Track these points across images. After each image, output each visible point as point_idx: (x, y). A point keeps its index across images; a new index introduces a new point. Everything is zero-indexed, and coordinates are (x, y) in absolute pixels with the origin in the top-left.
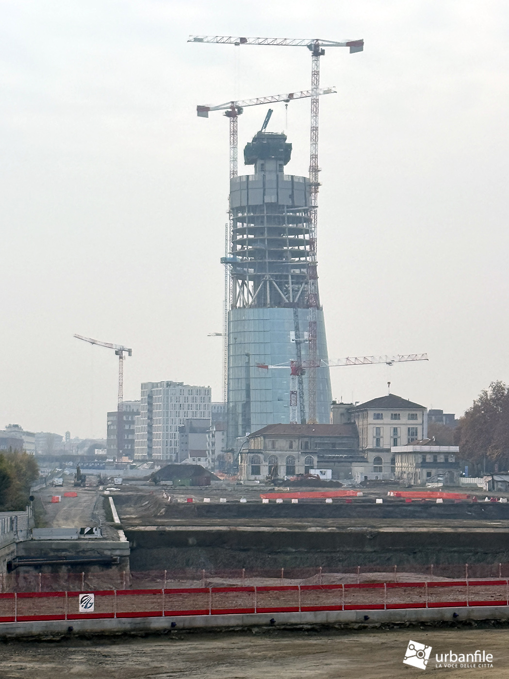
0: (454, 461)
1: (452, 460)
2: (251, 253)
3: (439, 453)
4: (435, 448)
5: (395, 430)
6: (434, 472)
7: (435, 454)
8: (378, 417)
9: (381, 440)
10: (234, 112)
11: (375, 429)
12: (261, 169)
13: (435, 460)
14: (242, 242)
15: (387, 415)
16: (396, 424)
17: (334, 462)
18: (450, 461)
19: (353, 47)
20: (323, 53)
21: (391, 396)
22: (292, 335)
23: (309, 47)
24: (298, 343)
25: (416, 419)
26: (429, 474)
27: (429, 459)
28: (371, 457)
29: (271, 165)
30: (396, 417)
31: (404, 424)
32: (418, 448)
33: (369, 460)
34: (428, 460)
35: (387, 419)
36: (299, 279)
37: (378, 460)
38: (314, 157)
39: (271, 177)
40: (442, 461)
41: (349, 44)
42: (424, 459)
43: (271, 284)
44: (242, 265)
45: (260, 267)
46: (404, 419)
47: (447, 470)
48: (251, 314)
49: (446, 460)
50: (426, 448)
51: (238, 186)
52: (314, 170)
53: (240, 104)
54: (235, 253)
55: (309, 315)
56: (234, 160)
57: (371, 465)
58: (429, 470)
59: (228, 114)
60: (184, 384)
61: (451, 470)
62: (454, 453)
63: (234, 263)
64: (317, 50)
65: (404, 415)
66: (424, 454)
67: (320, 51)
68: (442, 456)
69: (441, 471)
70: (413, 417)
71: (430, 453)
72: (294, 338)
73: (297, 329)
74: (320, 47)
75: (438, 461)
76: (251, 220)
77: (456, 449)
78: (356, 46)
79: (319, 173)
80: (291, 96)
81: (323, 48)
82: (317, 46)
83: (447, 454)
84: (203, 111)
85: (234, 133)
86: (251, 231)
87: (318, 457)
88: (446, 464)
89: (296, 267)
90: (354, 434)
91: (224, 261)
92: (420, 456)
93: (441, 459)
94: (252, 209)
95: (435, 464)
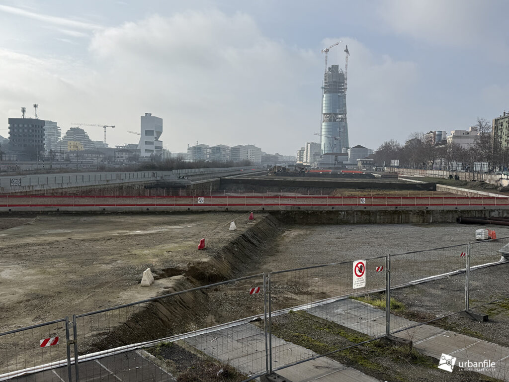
21: (359, 145)
24: (340, 131)
26: (364, 167)
30: (359, 151)
32: (362, 159)
43: (333, 115)
46: (361, 152)
47: (369, 165)
60: (316, 143)
62: (372, 161)
68: (369, 162)
71: (365, 161)
87: (337, 161)
92: (362, 161)
95: (366, 164)
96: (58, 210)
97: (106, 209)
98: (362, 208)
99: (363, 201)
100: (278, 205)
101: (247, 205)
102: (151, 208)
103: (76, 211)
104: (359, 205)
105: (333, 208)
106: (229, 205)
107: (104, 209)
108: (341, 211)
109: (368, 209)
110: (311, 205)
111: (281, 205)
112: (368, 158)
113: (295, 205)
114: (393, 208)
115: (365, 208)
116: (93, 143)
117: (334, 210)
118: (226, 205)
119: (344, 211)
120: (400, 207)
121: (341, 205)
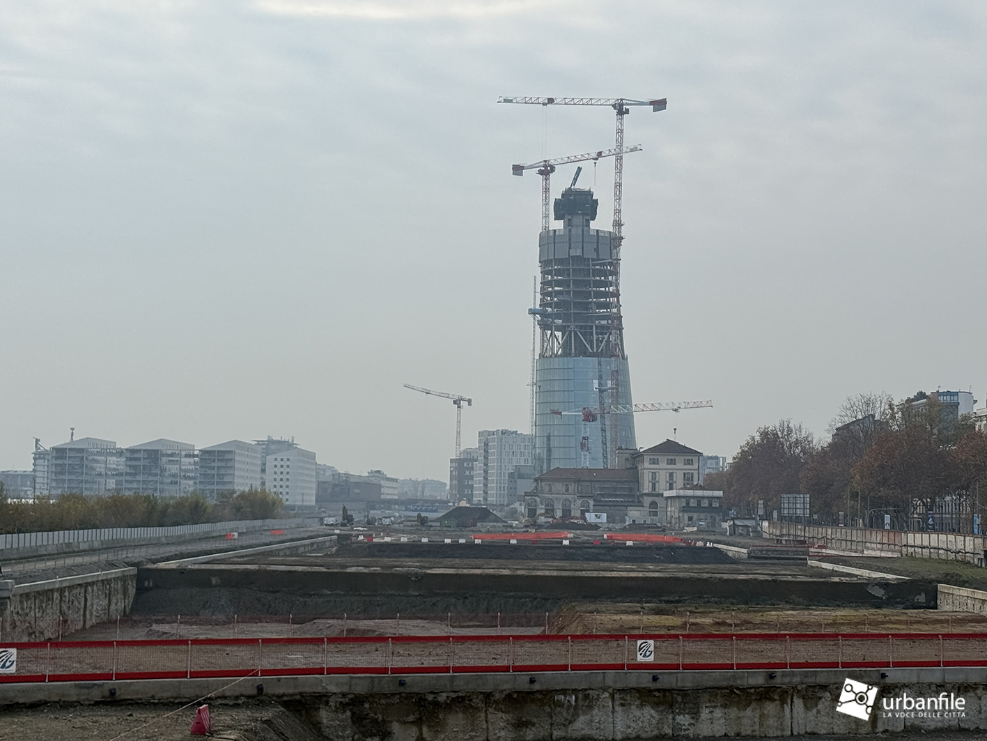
0: (718, 505)
1: (716, 504)
2: (557, 305)
3: (703, 498)
4: (699, 493)
5: (671, 475)
6: (695, 516)
7: (699, 499)
8: (654, 462)
9: (657, 484)
10: (547, 170)
11: (651, 474)
12: (569, 224)
13: (699, 504)
14: (550, 294)
15: (663, 460)
16: (653, 469)
17: (610, 506)
18: (714, 506)
19: (656, 106)
20: (627, 111)
21: (669, 442)
22: (596, 383)
23: (614, 106)
24: (601, 391)
25: (692, 464)
26: (690, 519)
27: (693, 503)
28: (647, 501)
29: (578, 220)
30: (672, 462)
31: (680, 469)
32: (683, 492)
33: (644, 505)
34: (691, 505)
35: (663, 465)
36: (603, 330)
37: (654, 504)
38: (618, 212)
39: (576, 231)
40: (707, 505)
41: (652, 103)
42: (688, 503)
43: (575, 333)
44: (549, 316)
45: (566, 318)
46: (680, 465)
47: (709, 515)
48: (556, 363)
49: (710, 504)
50: (690, 493)
51: (548, 239)
52: (618, 224)
53: (552, 162)
54: (543, 305)
55: (613, 364)
56: (547, 216)
57: (647, 509)
58: (691, 514)
59: (541, 172)
60: (518, 432)
61: (713, 515)
62: (719, 498)
63: (544, 314)
64: (621, 110)
65: (680, 460)
66: (688, 498)
67: (624, 110)
68: (706, 501)
69: (702, 516)
70: (690, 462)
71: (694, 497)
72: (597, 386)
73: (600, 378)
74: (624, 107)
75: (702, 506)
76: (558, 273)
77: (720, 493)
78: (659, 105)
79: (622, 227)
80: (600, 154)
81: (627, 107)
82: (621, 105)
83: (711, 498)
84: (518, 170)
85: (546, 190)
86: (558, 283)
87: (594, 500)
88: (710, 509)
89: (603, 318)
90: (636, 479)
91: (533, 312)
92: (684, 500)
93: (705, 503)
94: (560, 261)
95: (699, 509)
98: (644, 679)
100: (320, 671)
101: (195, 675)
104: (631, 667)
105: (532, 681)
106: (120, 676)
108: (564, 692)
110: (446, 670)
111: (331, 671)
112: (702, 488)
113: (384, 671)
114: (758, 679)
115: (655, 679)
117: (537, 686)
118: (108, 677)
119: (574, 691)
120: (784, 675)
121: (565, 668)
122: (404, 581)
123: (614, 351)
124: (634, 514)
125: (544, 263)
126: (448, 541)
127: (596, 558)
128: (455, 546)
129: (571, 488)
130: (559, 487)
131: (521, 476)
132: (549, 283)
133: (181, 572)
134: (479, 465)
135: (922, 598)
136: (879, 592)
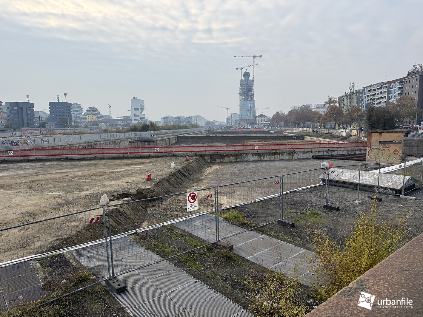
2: (243, 92)
4: (266, 123)
5: (262, 120)
7: (266, 124)
8: (259, 118)
9: (259, 121)
10: (242, 69)
12: (245, 78)
14: (242, 90)
15: (260, 117)
17: (252, 125)
21: (261, 114)
24: (250, 106)
26: (265, 127)
27: (265, 124)
28: (258, 124)
29: (247, 77)
30: (262, 118)
35: (260, 118)
36: (251, 96)
37: (259, 125)
38: (253, 76)
39: (246, 79)
41: (259, 56)
43: (246, 97)
44: (242, 94)
45: (245, 94)
46: (263, 118)
48: (243, 102)
50: (265, 123)
51: (242, 81)
52: (253, 78)
53: (242, 67)
54: (241, 92)
55: (252, 102)
56: (242, 77)
57: (258, 125)
59: (241, 69)
64: (254, 58)
65: (263, 117)
66: (264, 123)
70: (265, 118)
73: (250, 104)
76: (243, 86)
78: (261, 56)
80: (250, 65)
82: (254, 57)
83: (268, 123)
84: (237, 69)
85: (241, 72)
86: (243, 88)
87: (249, 124)
88: (268, 125)
89: (251, 94)
90: (256, 121)
91: (239, 93)
93: (267, 124)
94: (244, 84)
95: (266, 125)
96: (67, 158)
97: (97, 156)
98: (256, 152)
99: (256, 147)
100: (205, 151)
101: (186, 152)
102: (126, 155)
103: (78, 158)
104: (254, 150)
105: (238, 152)
106: (174, 152)
107: (96, 156)
108: (243, 154)
109: (260, 152)
110: (225, 151)
111: (207, 151)
113: (215, 151)
114: (274, 151)
115: (258, 152)
116: (103, 116)
117: (239, 153)
118: (173, 152)
119: (245, 154)
120: (278, 151)
121: (243, 150)
122: (219, 137)
123: (253, 100)
124: (255, 126)
125: (241, 85)
126: (226, 131)
127: (249, 133)
128: (227, 132)
129: (245, 122)
130: (243, 122)
131: (237, 121)
132: (242, 88)
133: (184, 136)
134: (230, 119)
135: (302, 138)
136: (295, 138)
